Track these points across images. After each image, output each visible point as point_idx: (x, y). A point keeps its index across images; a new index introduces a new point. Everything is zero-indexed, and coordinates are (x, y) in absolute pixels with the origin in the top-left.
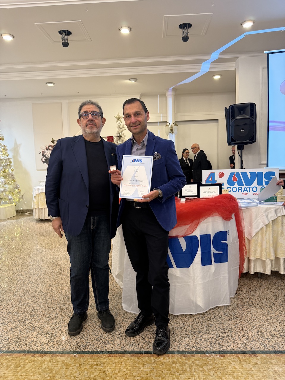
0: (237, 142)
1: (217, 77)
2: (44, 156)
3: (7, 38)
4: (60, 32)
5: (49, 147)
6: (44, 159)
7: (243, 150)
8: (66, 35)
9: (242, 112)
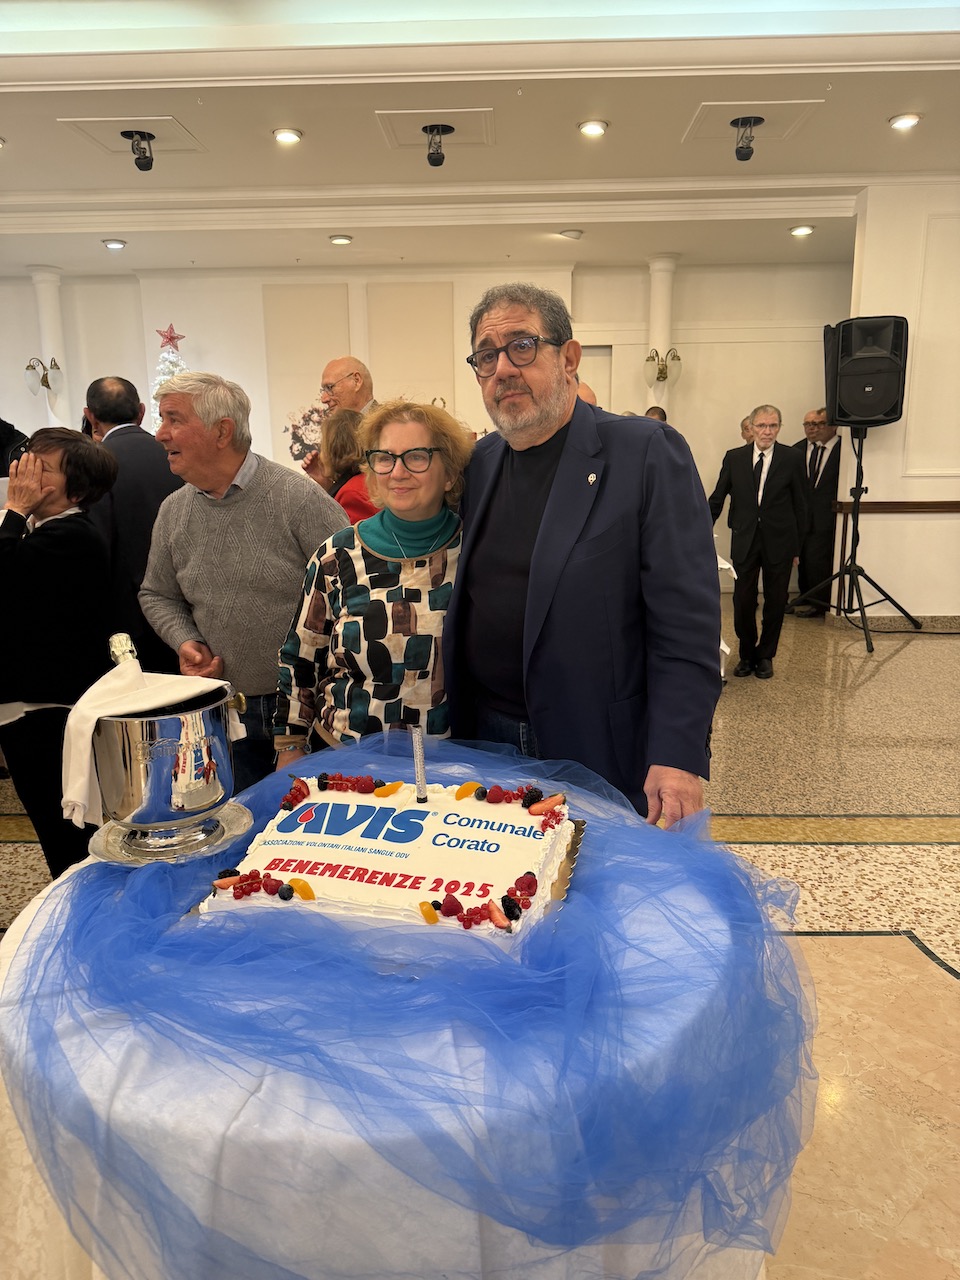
0: (854, 418)
1: (802, 232)
2: (296, 438)
3: (287, 138)
4: (425, 129)
5: (312, 413)
6: (297, 447)
7: (865, 441)
8: (438, 133)
9: (870, 339)
